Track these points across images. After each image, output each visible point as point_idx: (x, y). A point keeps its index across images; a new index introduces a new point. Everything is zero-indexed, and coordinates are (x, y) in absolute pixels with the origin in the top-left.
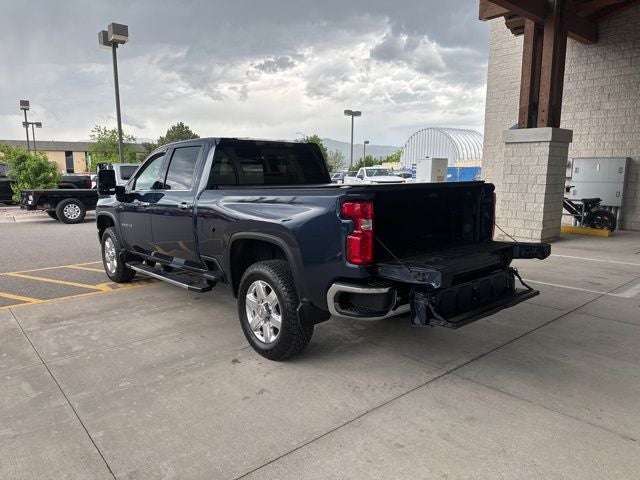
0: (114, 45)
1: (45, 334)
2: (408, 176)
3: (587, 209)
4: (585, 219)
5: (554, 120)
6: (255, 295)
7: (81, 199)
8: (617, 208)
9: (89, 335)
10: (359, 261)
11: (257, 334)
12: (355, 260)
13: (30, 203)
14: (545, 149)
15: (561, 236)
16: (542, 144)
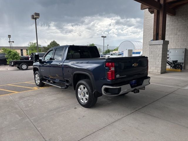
0: (36, 19)
1: (20, 101)
2: (121, 55)
3: (174, 64)
4: (173, 66)
5: (163, 38)
6: (81, 89)
7: (27, 63)
8: (182, 63)
9: (33, 101)
10: (111, 79)
11: (81, 100)
12: (110, 79)
13: (12, 64)
14: (161, 46)
15: (166, 71)
16: (160, 45)
